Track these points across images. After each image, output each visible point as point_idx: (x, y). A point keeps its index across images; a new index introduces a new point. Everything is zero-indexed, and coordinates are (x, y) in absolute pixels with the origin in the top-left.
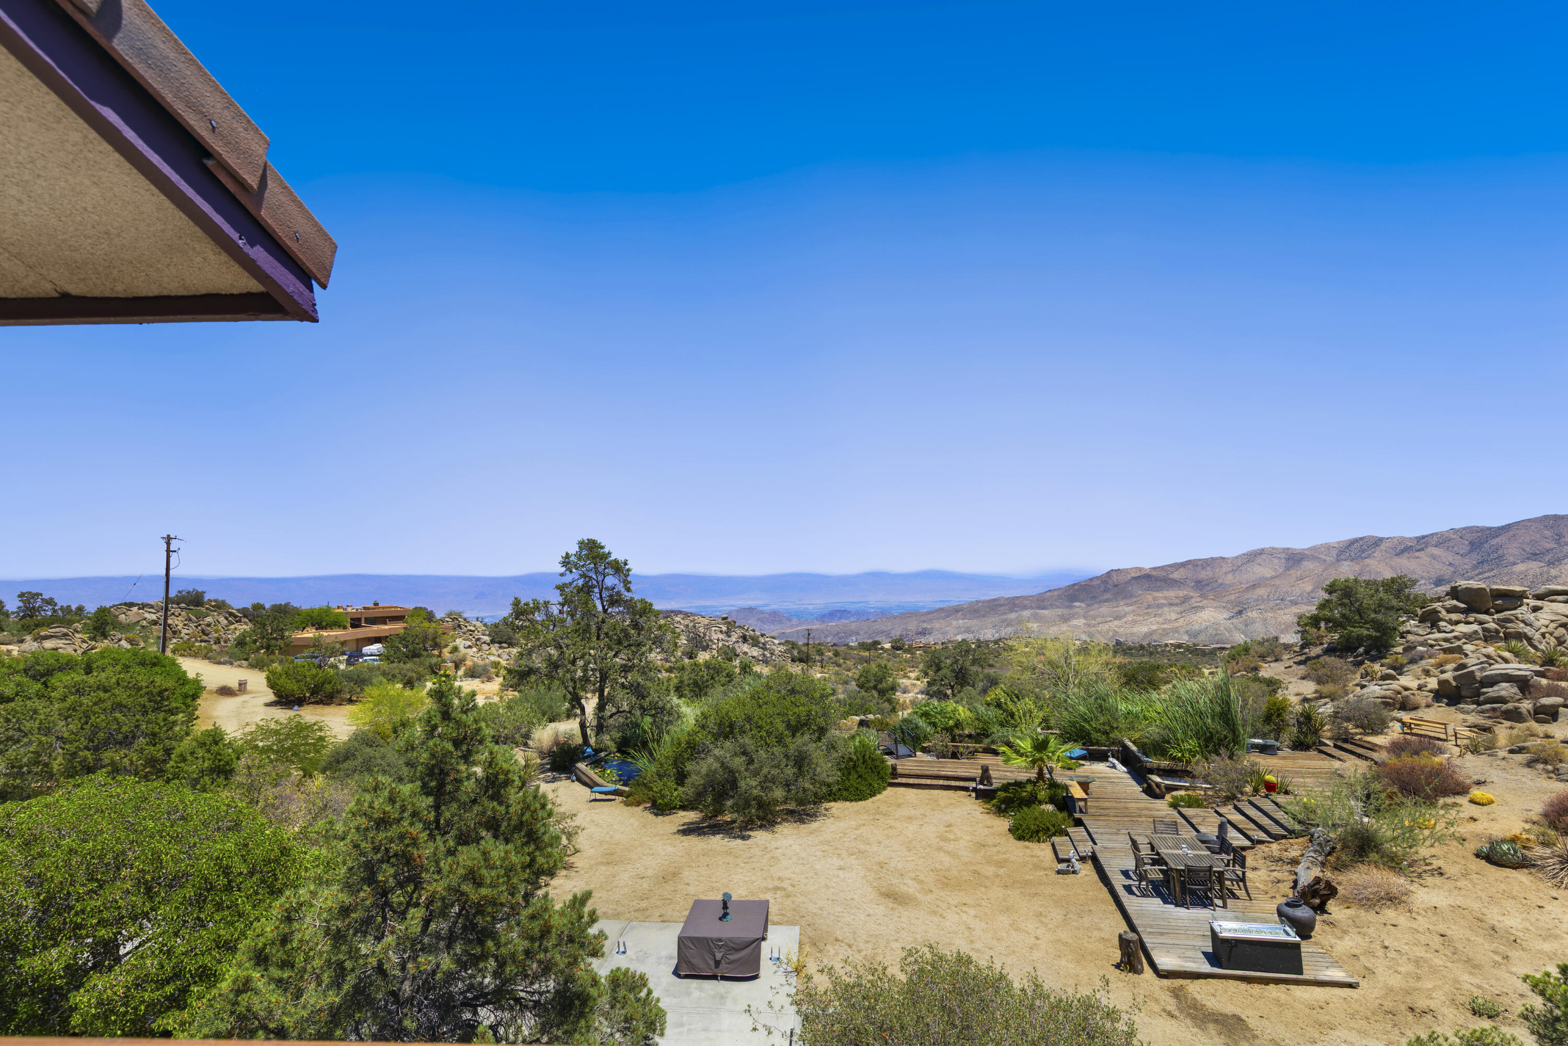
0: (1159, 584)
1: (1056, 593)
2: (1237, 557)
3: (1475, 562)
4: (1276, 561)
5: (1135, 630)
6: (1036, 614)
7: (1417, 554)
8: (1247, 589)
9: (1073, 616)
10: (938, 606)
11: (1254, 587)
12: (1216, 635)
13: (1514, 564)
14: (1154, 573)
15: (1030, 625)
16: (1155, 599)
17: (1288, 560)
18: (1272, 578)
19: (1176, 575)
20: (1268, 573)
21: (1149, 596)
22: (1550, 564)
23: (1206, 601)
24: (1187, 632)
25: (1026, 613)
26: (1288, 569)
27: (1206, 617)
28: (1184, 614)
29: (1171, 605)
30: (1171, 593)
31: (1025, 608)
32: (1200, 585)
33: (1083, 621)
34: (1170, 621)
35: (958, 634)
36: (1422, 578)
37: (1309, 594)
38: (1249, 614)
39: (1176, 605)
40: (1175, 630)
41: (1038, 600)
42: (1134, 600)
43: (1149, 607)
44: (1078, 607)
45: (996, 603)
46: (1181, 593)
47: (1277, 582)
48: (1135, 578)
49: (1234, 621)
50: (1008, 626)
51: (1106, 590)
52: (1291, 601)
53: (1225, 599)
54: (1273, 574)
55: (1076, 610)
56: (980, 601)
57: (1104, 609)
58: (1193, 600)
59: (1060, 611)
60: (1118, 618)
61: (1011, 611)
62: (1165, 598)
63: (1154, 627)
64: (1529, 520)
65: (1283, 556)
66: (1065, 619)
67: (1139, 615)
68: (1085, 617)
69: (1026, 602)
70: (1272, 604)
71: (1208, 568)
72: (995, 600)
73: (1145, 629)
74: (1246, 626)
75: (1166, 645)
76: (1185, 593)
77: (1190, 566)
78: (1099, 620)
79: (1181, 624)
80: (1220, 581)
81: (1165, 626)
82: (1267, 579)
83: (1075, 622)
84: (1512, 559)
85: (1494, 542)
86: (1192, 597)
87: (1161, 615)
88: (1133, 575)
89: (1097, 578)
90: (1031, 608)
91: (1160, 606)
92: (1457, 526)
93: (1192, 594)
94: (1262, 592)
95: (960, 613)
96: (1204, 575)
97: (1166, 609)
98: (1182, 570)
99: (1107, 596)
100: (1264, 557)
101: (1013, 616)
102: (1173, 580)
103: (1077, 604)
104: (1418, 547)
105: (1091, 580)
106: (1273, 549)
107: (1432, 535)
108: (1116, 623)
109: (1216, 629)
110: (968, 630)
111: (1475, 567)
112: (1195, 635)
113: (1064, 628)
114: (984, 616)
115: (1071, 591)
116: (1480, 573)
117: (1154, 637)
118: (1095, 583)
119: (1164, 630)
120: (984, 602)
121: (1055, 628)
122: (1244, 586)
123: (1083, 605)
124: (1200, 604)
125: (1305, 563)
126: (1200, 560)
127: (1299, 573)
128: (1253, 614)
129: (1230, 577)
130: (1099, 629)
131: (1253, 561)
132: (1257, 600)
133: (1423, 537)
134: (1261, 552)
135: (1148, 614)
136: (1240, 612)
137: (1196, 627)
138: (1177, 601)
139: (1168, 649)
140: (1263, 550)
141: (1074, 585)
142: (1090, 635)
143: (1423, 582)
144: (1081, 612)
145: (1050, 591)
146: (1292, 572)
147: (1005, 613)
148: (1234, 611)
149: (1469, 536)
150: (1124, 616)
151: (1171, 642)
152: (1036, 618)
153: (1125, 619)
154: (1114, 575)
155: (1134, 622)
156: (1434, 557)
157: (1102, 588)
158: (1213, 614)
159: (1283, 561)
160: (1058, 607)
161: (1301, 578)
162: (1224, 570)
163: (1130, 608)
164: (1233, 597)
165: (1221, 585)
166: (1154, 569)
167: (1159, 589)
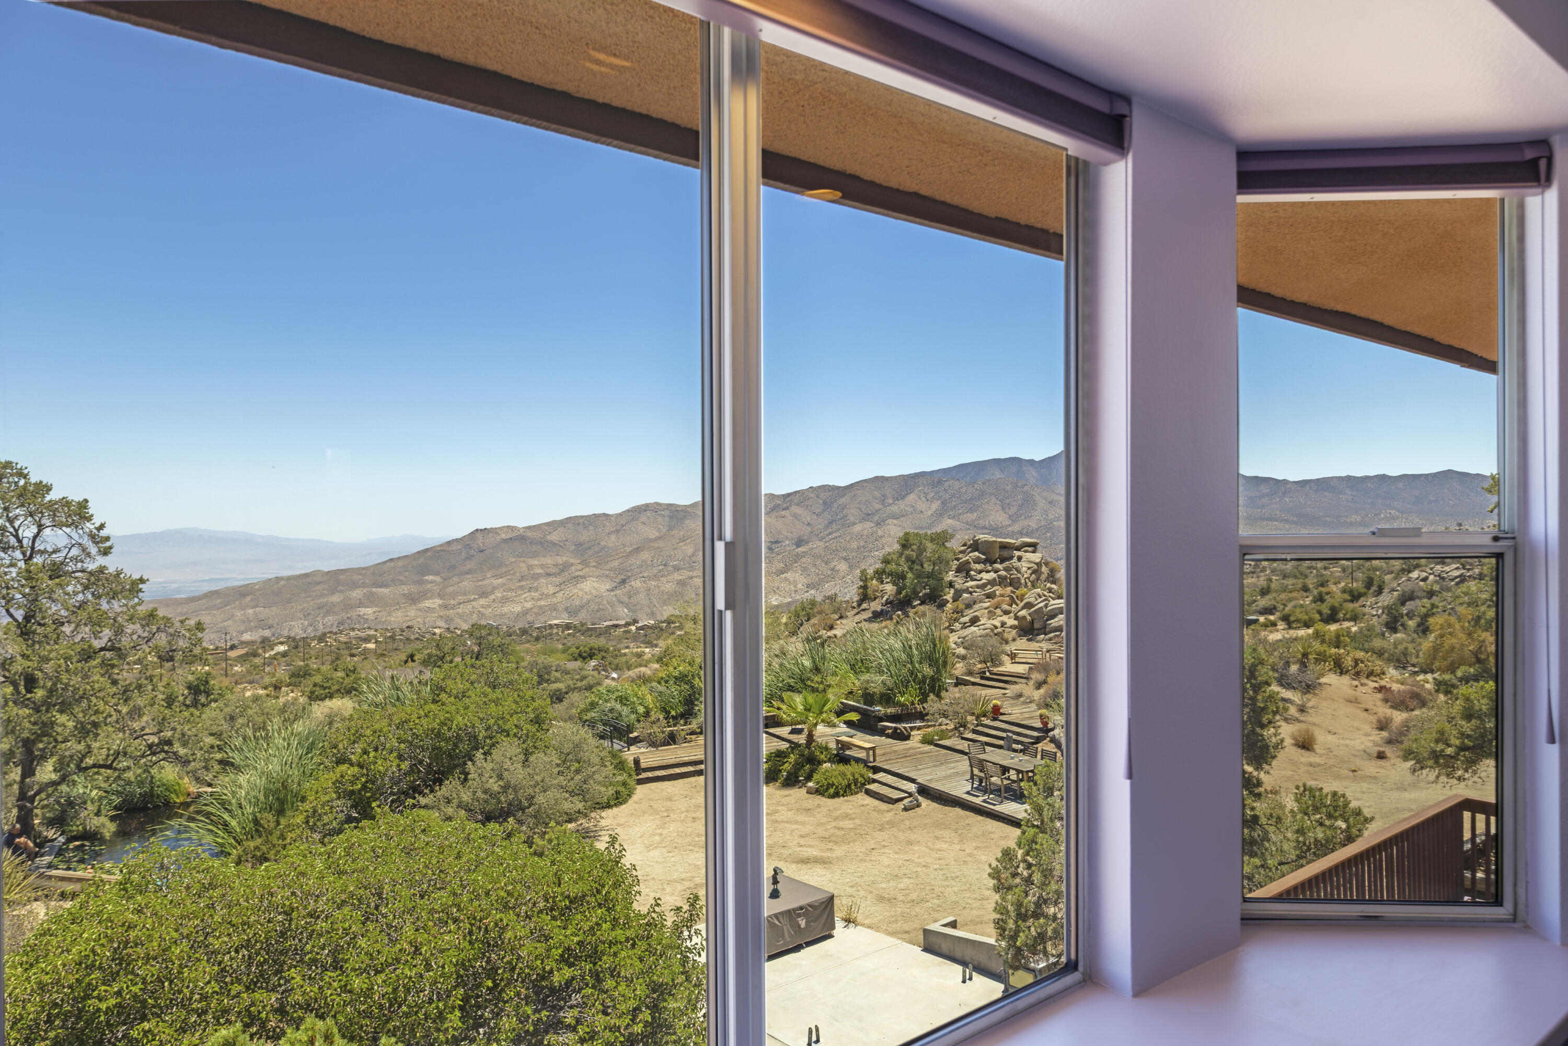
0: (534, 548)
1: (400, 563)
2: (621, 514)
3: (826, 522)
4: (660, 519)
5: (506, 609)
6: (372, 594)
7: (783, 513)
8: (631, 554)
9: (423, 596)
10: (206, 588)
11: (638, 550)
12: (598, 610)
13: (854, 524)
14: (529, 534)
15: (363, 611)
16: (530, 567)
17: (671, 518)
18: (656, 539)
19: (554, 537)
20: (653, 534)
21: (522, 565)
22: (878, 524)
23: (587, 570)
24: (566, 609)
25: (357, 594)
26: (671, 529)
27: (587, 590)
28: (563, 587)
29: (549, 575)
30: (549, 561)
31: (354, 585)
32: (580, 548)
33: (439, 601)
34: (548, 596)
35: (246, 631)
36: (787, 538)
37: (690, 557)
38: (633, 583)
39: (555, 575)
40: (554, 608)
41: (373, 574)
42: (504, 569)
43: (522, 578)
44: (432, 582)
45: (310, 580)
46: (560, 560)
47: (660, 544)
48: (506, 541)
49: (618, 592)
50: (328, 613)
51: (469, 558)
52: (674, 566)
53: (608, 566)
54: (657, 534)
55: (429, 586)
56: (282, 578)
57: (466, 584)
58: (573, 568)
59: (405, 589)
60: (484, 594)
61: (333, 591)
62: (542, 566)
63: (529, 605)
64: (865, 481)
65: (667, 513)
66: (413, 599)
67: (511, 590)
68: (441, 596)
69: (355, 577)
70: (655, 571)
71: (591, 528)
72: (306, 575)
73: (517, 609)
74: (630, 597)
75: (551, 626)
76: (565, 559)
77: (570, 525)
78: (461, 598)
79: (559, 600)
80: (603, 543)
81: (542, 603)
82: (651, 541)
83: (427, 604)
84: (852, 519)
85: (842, 501)
86: (572, 564)
87: (536, 589)
88: (503, 536)
89: (457, 540)
90: (364, 585)
91: (536, 577)
92: (815, 485)
93: (572, 561)
94: (645, 556)
95: (248, 599)
96: (585, 536)
97: (543, 580)
98: (561, 529)
99: (470, 565)
100: (648, 514)
101: (336, 598)
102: (551, 542)
103: (430, 578)
104: (785, 506)
105: (449, 543)
106: (657, 504)
107: (796, 492)
108: (482, 601)
109: (599, 604)
110: (262, 624)
111: (826, 527)
112: (572, 612)
113: (412, 613)
114: (289, 601)
115: (422, 560)
116: (830, 534)
117: (530, 618)
118: (455, 547)
119: (540, 607)
120: (289, 578)
121: (399, 614)
122: (628, 550)
123: (438, 579)
124: (581, 573)
125: (687, 522)
126: (582, 517)
127: (682, 533)
128: (637, 584)
129: (613, 537)
130: (460, 611)
131: (637, 519)
132: (641, 566)
133: (789, 495)
134: (645, 508)
135: (521, 588)
136: (623, 582)
137: (577, 603)
138: (554, 570)
139: (555, 631)
140: (647, 505)
141: (426, 550)
142: (448, 620)
143: (787, 542)
144: (436, 589)
145: (391, 560)
146: (674, 532)
147: (322, 596)
148: (617, 581)
149: (823, 496)
150: (492, 592)
151: (556, 622)
152: (371, 600)
153: (493, 597)
154: (478, 535)
155: (504, 600)
156: (795, 516)
157: (463, 555)
158: (595, 584)
159: (667, 519)
160: (402, 583)
161: (682, 540)
162: (607, 530)
163: (500, 580)
164: (616, 563)
165: (603, 548)
166: (529, 528)
167: (534, 555)
